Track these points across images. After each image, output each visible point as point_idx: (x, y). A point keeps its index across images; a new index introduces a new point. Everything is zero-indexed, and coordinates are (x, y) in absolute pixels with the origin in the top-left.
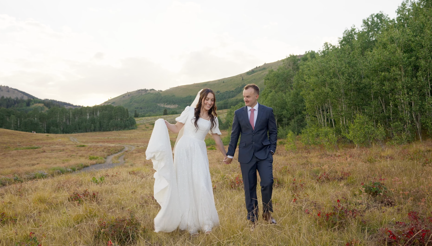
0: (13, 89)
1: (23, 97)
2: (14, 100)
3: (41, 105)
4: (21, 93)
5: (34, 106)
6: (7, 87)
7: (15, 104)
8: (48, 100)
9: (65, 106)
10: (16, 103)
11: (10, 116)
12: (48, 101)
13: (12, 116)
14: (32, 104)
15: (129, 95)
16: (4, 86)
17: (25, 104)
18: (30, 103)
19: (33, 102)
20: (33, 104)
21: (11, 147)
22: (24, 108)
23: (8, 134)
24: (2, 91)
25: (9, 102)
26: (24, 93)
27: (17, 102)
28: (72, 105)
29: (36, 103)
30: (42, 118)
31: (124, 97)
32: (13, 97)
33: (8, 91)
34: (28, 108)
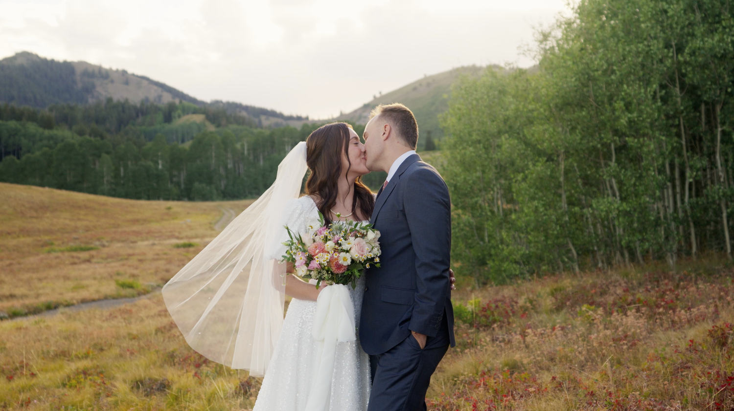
0: (137, 76)
1: (160, 97)
2: (135, 107)
3: (198, 118)
4: (155, 88)
5: (181, 121)
6: (124, 72)
7: (138, 116)
8: (221, 102)
9: (263, 118)
10: (140, 114)
11: (99, 156)
12: (221, 105)
13: (104, 155)
14: (176, 115)
15: (428, 85)
16: (117, 71)
17: (160, 117)
18: (173, 114)
19: (179, 112)
20: (179, 116)
21: (56, 243)
22: (158, 127)
23: (75, 207)
24: (112, 82)
25: (124, 112)
26: (163, 86)
27: (143, 111)
28: (281, 116)
29: (188, 114)
30: (176, 160)
31: (415, 89)
32: (135, 97)
33: (127, 83)
34: (168, 126)
